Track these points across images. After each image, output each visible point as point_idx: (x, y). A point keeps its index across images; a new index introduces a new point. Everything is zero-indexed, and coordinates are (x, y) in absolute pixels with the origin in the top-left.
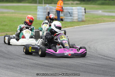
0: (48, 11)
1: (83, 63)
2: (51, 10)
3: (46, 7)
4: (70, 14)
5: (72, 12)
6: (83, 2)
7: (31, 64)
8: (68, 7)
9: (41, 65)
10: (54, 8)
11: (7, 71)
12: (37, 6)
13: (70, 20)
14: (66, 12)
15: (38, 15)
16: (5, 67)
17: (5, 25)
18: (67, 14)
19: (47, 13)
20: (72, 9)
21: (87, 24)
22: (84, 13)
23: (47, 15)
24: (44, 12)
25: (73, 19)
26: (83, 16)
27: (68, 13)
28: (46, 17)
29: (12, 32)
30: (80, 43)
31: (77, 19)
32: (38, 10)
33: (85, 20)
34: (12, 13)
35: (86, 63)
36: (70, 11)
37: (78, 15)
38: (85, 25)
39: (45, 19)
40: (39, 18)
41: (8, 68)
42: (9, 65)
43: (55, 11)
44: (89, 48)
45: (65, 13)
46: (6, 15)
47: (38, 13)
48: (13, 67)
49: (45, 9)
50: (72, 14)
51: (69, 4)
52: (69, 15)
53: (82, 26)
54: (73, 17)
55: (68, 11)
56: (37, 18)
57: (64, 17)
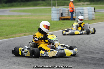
0: (61, 12)
2: (64, 11)
3: (59, 8)
4: (81, 14)
5: (83, 12)
6: (93, 3)
8: (79, 8)
10: (66, 9)
11: (26, 67)
15: (53, 16)
16: (24, 64)
17: (23, 27)
18: (78, 14)
19: (60, 14)
20: (83, 9)
21: (97, 22)
22: (94, 12)
23: (60, 16)
24: (57, 13)
26: (93, 15)
27: (80, 13)
28: (60, 17)
29: (29, 33)
31: (88, 18)
32: (52, 11)
33: (95, 18)
34: (29, 16)
36: (81, 11)
37: (89, 14)
38: (95, 22)
39: (59, 19)
40: (54, 19)
41: (27, 65)
43: (67, 11)
44: (100, 43)
45: (76, 13)
47: (52, 14)
48: (31, 64)
49: (58, 11)
50: (83, 14)
51: (80, 5)
53: (93, 24)
54: (84, 16)
55: (79, 11)
56: (51, 19)
57: (75, 17)
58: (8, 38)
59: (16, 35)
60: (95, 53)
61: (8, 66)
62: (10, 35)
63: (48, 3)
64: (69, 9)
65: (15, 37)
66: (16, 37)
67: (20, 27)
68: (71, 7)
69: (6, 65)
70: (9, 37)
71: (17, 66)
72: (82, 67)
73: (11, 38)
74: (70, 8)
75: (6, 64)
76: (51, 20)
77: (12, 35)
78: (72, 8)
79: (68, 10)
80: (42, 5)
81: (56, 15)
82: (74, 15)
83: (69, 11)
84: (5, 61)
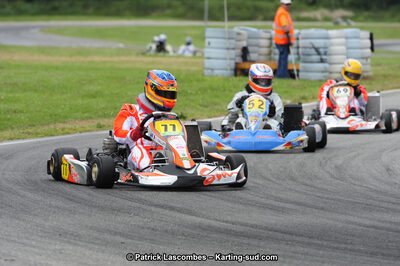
0: (244, 44)
1: (368, 222)
2: (254, 41)
3: (236, 29)
4: (319, 54)
5: (325, 48)
6: (366, 14)
7: (187, 227)
8: (312, 32)
9: (219, 231)
10: (262, 33)
11: (103, 252)
12: (203, 29)
13: (319, 76)
14: (305, 47)
15: (209, 58)
16: (97, 239)
17: (93, 96)
18: (309, 55)
19: (239, 52)
20: (327, 38)
22: (369, 50)
23: (239, 60)
24: (228, 49)
25: (331, 73)
26: (363, 61)
27: (313, 51)
28: (236, 64)
30: (353, 154)
32: (207, 40)
33: (371, 74)
34: (120, 52)
35: (376, 223)
36: (319, 43)
39: (233, 72)
40: (212, 70)
41: (106, 244)
42: (109, 232)
43: (265, 42)
44: (388, 170)
45: (301, 50)
46: (97, 58)
47: (208, 52)
48: (122, 240)
49: (229, 39)
50: (325, 54)
51: (315, 20)
52: (317, 58)
54: (331, 64)
55: (311, 43)
56: (205, 68)
57: (297, 64)
58: (37, 135)
59: (68, 126)
60: (369, 208)
61: (34, 243)
62: (43, 125)
63: (192, 8)
64: (273, 32)
65: (63, 134)
66: (68, 133)
67: (84, 97)
68: (280, 24)
69: (27, 238)
70: (39, 131)
71: (71, 248)
72: (318, 261)
73: (46, 135)
74: (277, 32)
75: (27, 235)
76: (203, 75)
77: (52, 126)
78: (286, 29)
79: (268, 35)
80: (168, 12)
81: (222, 53)
82: (292, 57)
83: (274, 42)
84: (22, 223)
